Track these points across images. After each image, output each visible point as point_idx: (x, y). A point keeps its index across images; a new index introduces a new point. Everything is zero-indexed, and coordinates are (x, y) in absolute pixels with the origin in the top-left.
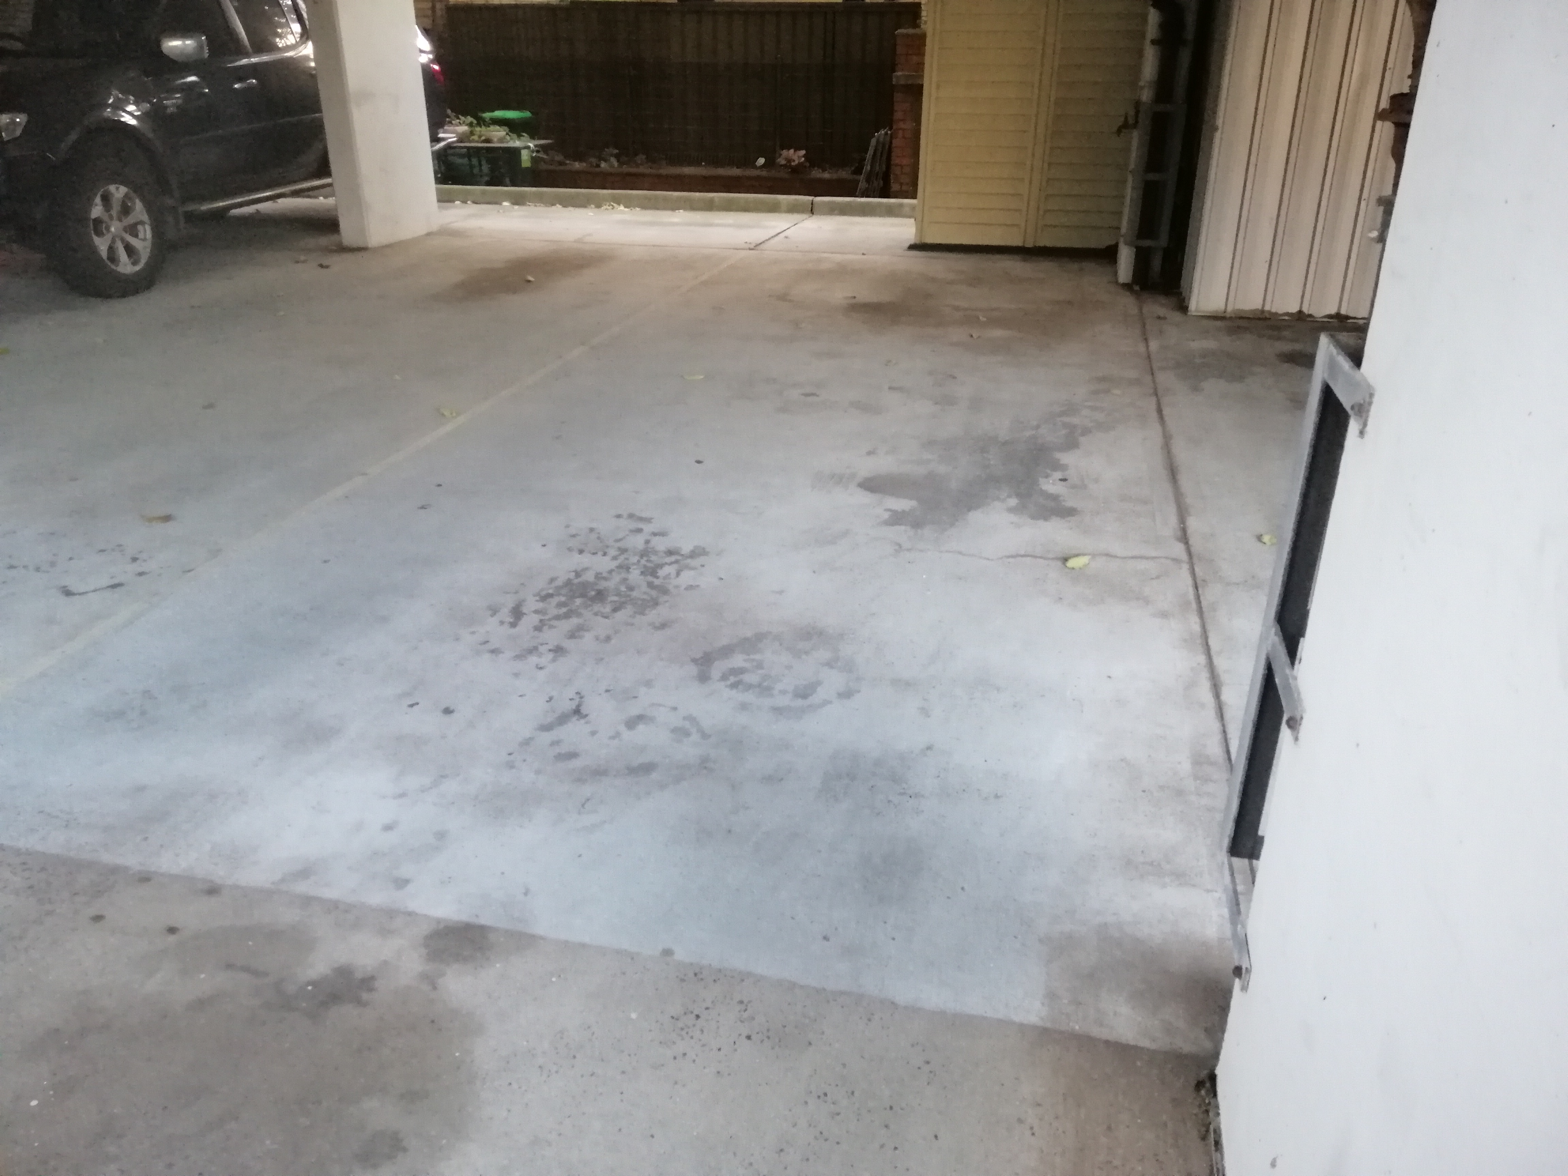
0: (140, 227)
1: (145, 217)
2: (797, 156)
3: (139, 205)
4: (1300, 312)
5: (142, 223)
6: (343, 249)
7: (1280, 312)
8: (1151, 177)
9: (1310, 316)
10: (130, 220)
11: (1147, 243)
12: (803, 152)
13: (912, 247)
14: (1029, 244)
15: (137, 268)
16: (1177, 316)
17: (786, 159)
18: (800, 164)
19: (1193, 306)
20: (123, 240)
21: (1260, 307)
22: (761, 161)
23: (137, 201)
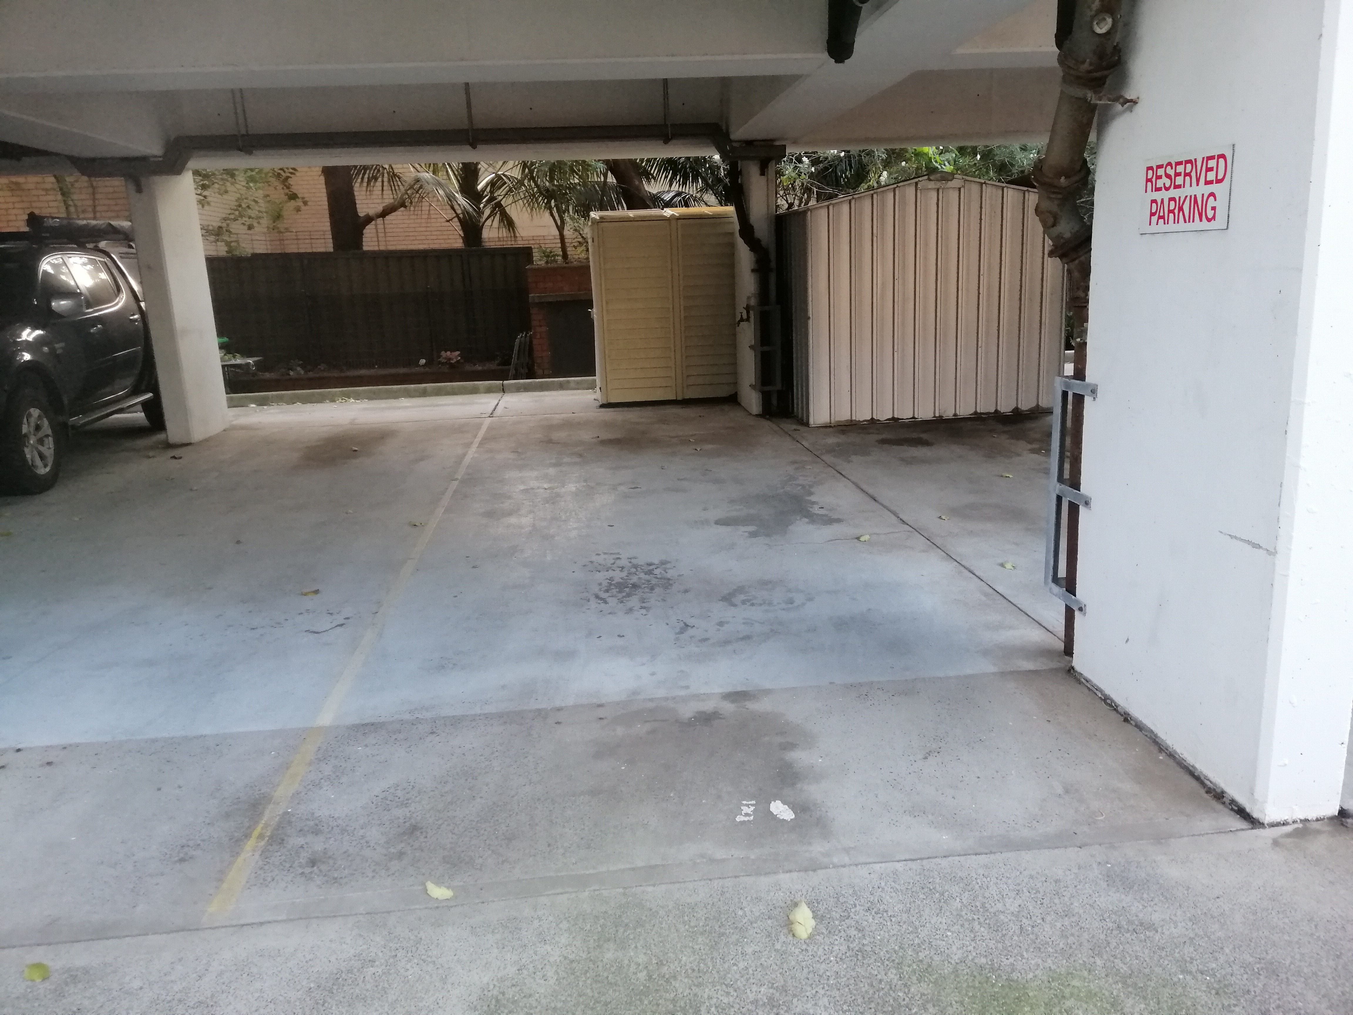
0: (46, 440)
1: (49, 432)
2: (455, 356)
3: (46, 422)
4: (872, 419)
5: (47, 436)
6: (168, 446)
7: (861, 420)
8: (766, 348)
9: (878, 420)
10: (40, 434)
11: (767, 388)
12: (458, 353)
13: (603, 406)
14: (680, 398)
15: (48, 469)
16: (805, 429)
17: (445, 358)
18: (458, 361)
19: (811, 421)
20: (37, 449)
21: (850, 418)
22: (423, 361)
23: (45, 419)
